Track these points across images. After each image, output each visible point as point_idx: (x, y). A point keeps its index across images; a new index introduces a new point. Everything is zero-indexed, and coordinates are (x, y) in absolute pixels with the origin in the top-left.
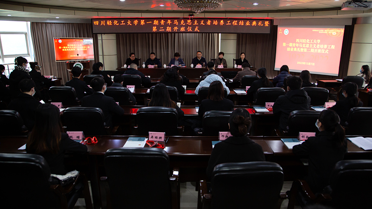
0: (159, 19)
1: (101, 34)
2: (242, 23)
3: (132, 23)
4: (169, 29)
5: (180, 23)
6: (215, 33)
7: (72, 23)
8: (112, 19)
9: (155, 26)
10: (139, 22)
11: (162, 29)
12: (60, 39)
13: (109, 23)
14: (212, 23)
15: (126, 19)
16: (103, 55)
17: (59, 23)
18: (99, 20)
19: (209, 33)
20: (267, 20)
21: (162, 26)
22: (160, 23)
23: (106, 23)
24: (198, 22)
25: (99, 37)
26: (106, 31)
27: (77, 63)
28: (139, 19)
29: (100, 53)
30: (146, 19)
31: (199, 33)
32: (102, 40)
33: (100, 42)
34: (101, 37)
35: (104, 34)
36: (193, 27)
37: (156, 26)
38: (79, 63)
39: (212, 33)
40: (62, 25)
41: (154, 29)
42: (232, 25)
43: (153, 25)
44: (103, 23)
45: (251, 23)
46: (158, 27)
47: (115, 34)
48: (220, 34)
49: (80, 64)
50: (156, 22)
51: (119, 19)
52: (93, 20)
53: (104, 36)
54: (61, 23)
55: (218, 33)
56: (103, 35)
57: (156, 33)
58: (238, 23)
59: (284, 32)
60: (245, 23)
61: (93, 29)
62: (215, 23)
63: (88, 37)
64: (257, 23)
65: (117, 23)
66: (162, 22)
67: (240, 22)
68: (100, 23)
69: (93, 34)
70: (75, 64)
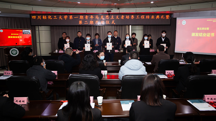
0: (84, 14)
1: (38, 26)
2: (148, 17)
3: (63, 18)
4: (91, 23)
5: (100, 18)
6: (127, 25)
8: (47, 15)
9: (80, 20)
10: (69, 17)
11: (86, 22)
12: (2, 29)
13: (44, 17)
14: (125, 17)
15: (58, 14)
16: (40, 43)
18: (37, 15)
19: (122, 25)
20: (167, 14)
21: (86, 20)
22: (84, 18)
23: (42, 17)
24: (114, 17)
25: (37, 29)
26: (43, 23)
27: (13, 49)
28: (68, 15)
29: (38, 41)
30: (74, 14)
31: (114, 25)
32: (39, 30)
33: (37, 32)
35: (41, 26)
36: (111, 21)
37: (82, 20)
38: (15, 49)
39: (124, 25)
41: (80, 23)
42: (140, 18)
43: (79, 19)
44: (39, 17)
45: (155, 17)
47: (50, 27)
48: (130, 26)
49: (16, 49)
50: (81, 17)
51: (52, 15)
52: (31, 15)
53: (42, 28)
54: (4, 17)
56: (39, 27)
57: (82, 26)
58: (145, 17)
59: (182, 23)
60: (150, 17)
61: (32, 23)
62: (128, 17)
64: (160, 17)
65: (51, 18)
66: (87, 17)
67: (147, 17)
68: (37, 17)
69: (32, 26)
70: (12, 49)
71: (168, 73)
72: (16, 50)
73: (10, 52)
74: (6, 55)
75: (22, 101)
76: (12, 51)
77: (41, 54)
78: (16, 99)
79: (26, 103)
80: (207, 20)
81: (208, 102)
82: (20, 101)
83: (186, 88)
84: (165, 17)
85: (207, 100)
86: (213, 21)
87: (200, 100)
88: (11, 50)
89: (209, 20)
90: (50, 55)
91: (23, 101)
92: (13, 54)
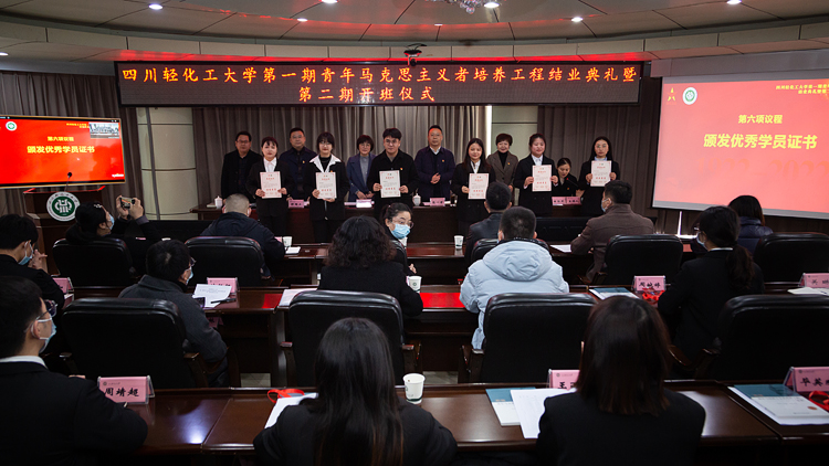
0: (319, 64)
1: (147, 106)
2: (556, 74)
3: (239, 76)
4: (346, 95)
5: (377, 76)
6: (475, 104)
7: (55, 75)
8: (179, 64)
9: (305, 84)
10: (260, 75)
11: (326, 94)
12: (12, 119)
13: (170, 75)
14: (470, 76)
15: (220, 65)
16: (153, 170)
17: (12, 72)
18: (140, 64)
19: (457, 105)
20: (629, 63)
21: (327, 85)
22: (319, 77)
23: (160, 75)
24: (431, 74)
25: (142, 118)
26: (163, 98)
27: (59, 194)
28: (259, 64)
29: (145, 163)
30: (280, 65)
31: (429, 104)
32: (149, 124)
33: (143, 131)
34: (145, 117)
35: (156, 106)
36: (417, 88)
37: (311, 85)
38: (65, 194)
39: (465, 105)
40: (22, 77)
41: (305, 95)
42: (527, 80)
43: (300, 83)
44: (150, 74)
45: (584, 74)
46: (316, 88)
47: (189, 110)
48: (489, 109)
49: (70, 196)
50: (309, 74)
51: (200, 65)
52: (119, 65)
53: (157, 116)
54: (18, 72)
55: (483, 105)
56: (151, 110)
57: (309, 106)
58: (545, 74)
59: (682, 98)
60: (565, 75)
61: (122, 96)
62: (481, 74)
63: (108, 116)
64: (601, 73)
65: (194, 77)
66: (328, 73)
67: (551, 73)
68: (141, 75)
69: (122, 107)
70: (54, 197)
71: (642, 284)
72: (69, 200)
73: (49, 206)
74: (35, 216)
75: (127, 390)
76: (56, 201)
77: (158, 214)
78: (105, 384)
79: (142, 397)
80: (778, 87)
81: (805, 394)
82: (121, 392)
83: (718, 342)
84: (620, 73)
85: (800, 387)
86: (800, 92)
87: (774, 386)
88: (51, 199)
89: (783, 86)
90: (194, 217)
91: (131, 392)
92: (61, 215)
